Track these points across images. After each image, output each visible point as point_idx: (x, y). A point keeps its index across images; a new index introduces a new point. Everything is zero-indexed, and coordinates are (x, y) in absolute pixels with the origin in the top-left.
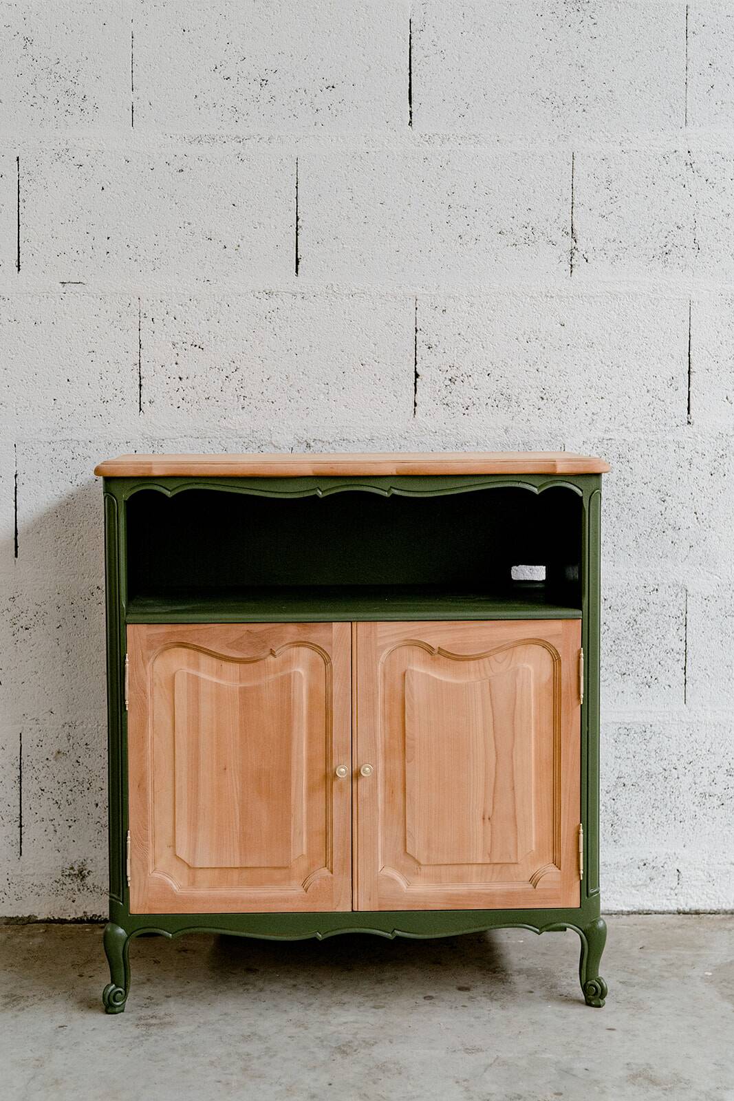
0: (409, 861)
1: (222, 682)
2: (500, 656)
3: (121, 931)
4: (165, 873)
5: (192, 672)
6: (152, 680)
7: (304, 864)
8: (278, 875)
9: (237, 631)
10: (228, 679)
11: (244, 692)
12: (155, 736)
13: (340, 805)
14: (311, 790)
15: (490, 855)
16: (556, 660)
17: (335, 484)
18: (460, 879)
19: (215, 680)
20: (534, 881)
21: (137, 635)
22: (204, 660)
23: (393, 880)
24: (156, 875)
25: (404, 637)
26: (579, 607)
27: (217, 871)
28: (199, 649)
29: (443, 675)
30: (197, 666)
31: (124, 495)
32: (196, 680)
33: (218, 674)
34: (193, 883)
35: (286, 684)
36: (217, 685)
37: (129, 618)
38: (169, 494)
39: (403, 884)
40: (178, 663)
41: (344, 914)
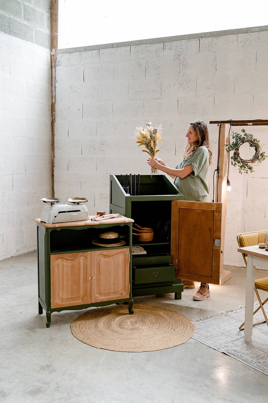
0: (101, 294)
1: (68, 264)
2: (116, 255)
3: (49, 312)
4: (58, 300)
5: (62, 263)
6: (55, 265)
7: (82, 296)
8: (78, 298)
9: (70, 255)
10: (69, 263)
11: (72, 266)
12: (56, 276)
13: (89, 284)
14: (83, 282)
15: (114, 291)
16: (125, 255)
17: (88, 227)
18: (109, 295)
19: (66, 264)
20: (121, 294)
21: (53, 257)
22: (64, 260)
23: (98, 297)
24: (56, 301)
25: (100, 253)
26: (129, 246)
27: (67, 299)
28: (64, 258)
29: (107, 260)
30: (63, 261)
31: (50, 231)
32: (63, 264)
33: (67, 262)
34: (62, 302)
35: (79, 263)
36: (67, 265)
37: (51, 254)
38: (58, 230)
39: (100, 297)
40: (60, 261)
41: (90, 304)
